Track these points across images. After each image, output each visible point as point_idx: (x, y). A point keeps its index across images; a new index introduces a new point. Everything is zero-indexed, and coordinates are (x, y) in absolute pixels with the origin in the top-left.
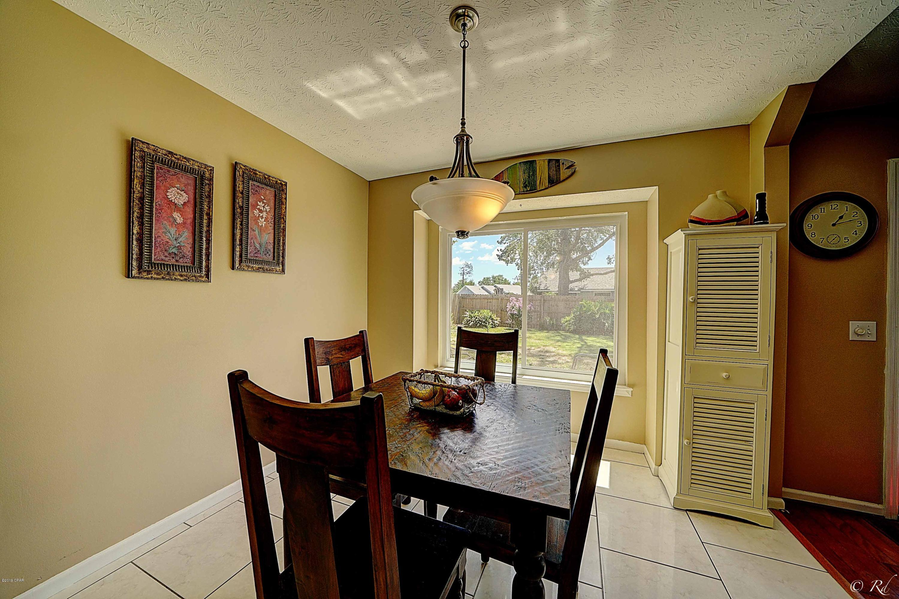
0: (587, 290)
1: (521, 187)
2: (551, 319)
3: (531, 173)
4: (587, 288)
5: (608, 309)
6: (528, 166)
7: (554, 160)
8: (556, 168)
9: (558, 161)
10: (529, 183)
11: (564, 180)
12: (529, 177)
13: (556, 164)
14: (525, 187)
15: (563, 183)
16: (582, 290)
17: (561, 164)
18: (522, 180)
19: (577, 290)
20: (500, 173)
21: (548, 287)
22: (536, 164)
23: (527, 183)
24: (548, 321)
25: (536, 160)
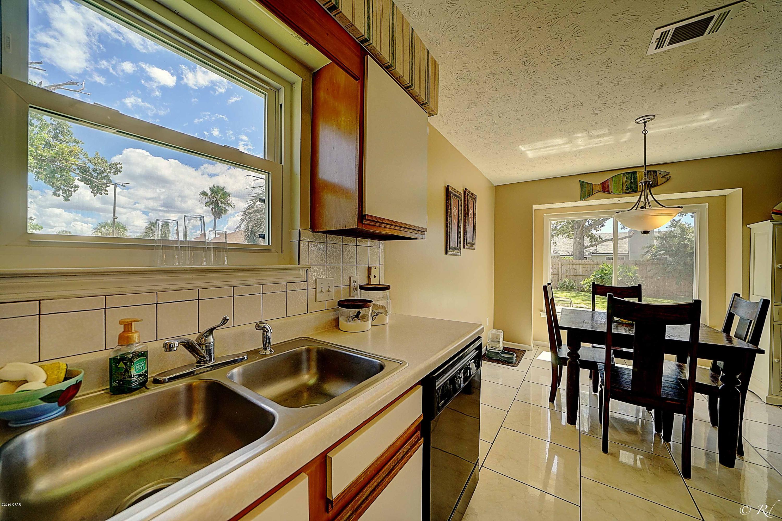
0: (597, 255)
1: (624, 190)
2: (570, 281)
3: (633, 180)
4: (598, 253)
5: (631, 272)
6: (630, 175)
7: (652, 171)
8: (653, 176)
9: (655, 172)
10: (631, 187)
11: (659, 185)
12: (631, 183)
13: (654, 174)
14: (628, 190)
15: (659, 187)
16: (593, 255)
17: (658, 174)
18: (625, 185)
19: (587, 254)
20: (607, 180)
21: (557, 252)
22: (637, 174)
23: (629, 187)
24: (567, 282)
25: (637, 172)
